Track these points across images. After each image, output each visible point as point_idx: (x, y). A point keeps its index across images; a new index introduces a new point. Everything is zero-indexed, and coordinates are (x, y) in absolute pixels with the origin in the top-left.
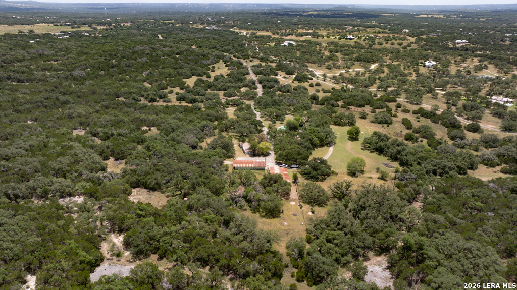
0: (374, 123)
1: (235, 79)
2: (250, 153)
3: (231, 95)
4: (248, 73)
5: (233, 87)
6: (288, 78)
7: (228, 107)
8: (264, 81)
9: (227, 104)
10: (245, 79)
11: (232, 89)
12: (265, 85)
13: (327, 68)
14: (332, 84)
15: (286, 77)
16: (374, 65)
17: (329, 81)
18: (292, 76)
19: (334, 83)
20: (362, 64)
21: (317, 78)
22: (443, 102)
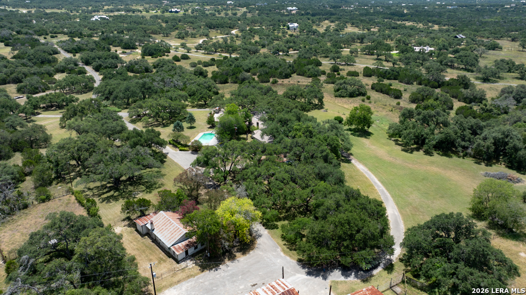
0: (343, 97)
1: (35, 60)
2: (191, 251)
3: (37, 88)
4: (57, 52)
5: (34, 74)
6: (130, 54)
7: (39, 114)
8: (94, 59)
9: (35, 108)
10: (55, 60)
11: (36, 78)
12: (100, 66)
13: (179, 38)
14: (203, 56)
15: (126, 53)
16: (234, 32)
17: (196, 52)
18: (134, 50)
19: (205, 54)
20: (219, 31)
21: (175, 50)
22: (371, 59)
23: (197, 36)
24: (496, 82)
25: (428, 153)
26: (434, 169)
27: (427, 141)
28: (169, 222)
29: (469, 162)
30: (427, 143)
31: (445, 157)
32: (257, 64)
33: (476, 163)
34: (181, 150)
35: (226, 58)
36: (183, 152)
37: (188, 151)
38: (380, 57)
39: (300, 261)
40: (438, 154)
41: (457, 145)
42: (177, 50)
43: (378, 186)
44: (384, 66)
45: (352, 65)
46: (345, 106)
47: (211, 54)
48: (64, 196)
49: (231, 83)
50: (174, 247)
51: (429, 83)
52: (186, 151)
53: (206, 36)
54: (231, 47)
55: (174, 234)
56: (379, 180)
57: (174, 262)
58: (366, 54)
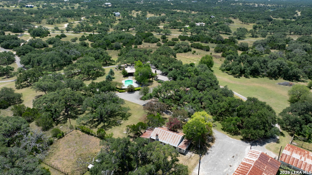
13: (49, 24)
14: (73, 35)
15: (18, 35)
16: (82, 18)
17: (67, 32)
18: (23, 33)
19: (74, 33)
20: (73, 19)
21: (52, 32)
22: (176, 31)
23: (61, 22)
24: (244, 39)
25: (246, 77)
26: (257, 85)
27: (246, 71)
28: (166, 133)
29: (266, 79)
30: (246, 72)
31: (255, 78)
32: (117, 37)
33: (270, 79)
34: (120, 92)
35: (91, 35)
36: (123, 93)
37: (125, 92)
38: (181, 30)
39: (242, 140)
40: (251, 77)
41: (260, 71)
42: (54, 32)
43: (240, 96)
44: (188, 35)
45: (169, 35)
46: (187, 57)
47: (78, 33)
48: (71, 131)
49: (109, 49)
50: (179, 146)
51: (217, 42)
52: (124, 92)
53: (66, 22)
54: (89, 28)
55: (175, 139)
56: (238, 93)
57: (183, 155)
58: (171, 28)
